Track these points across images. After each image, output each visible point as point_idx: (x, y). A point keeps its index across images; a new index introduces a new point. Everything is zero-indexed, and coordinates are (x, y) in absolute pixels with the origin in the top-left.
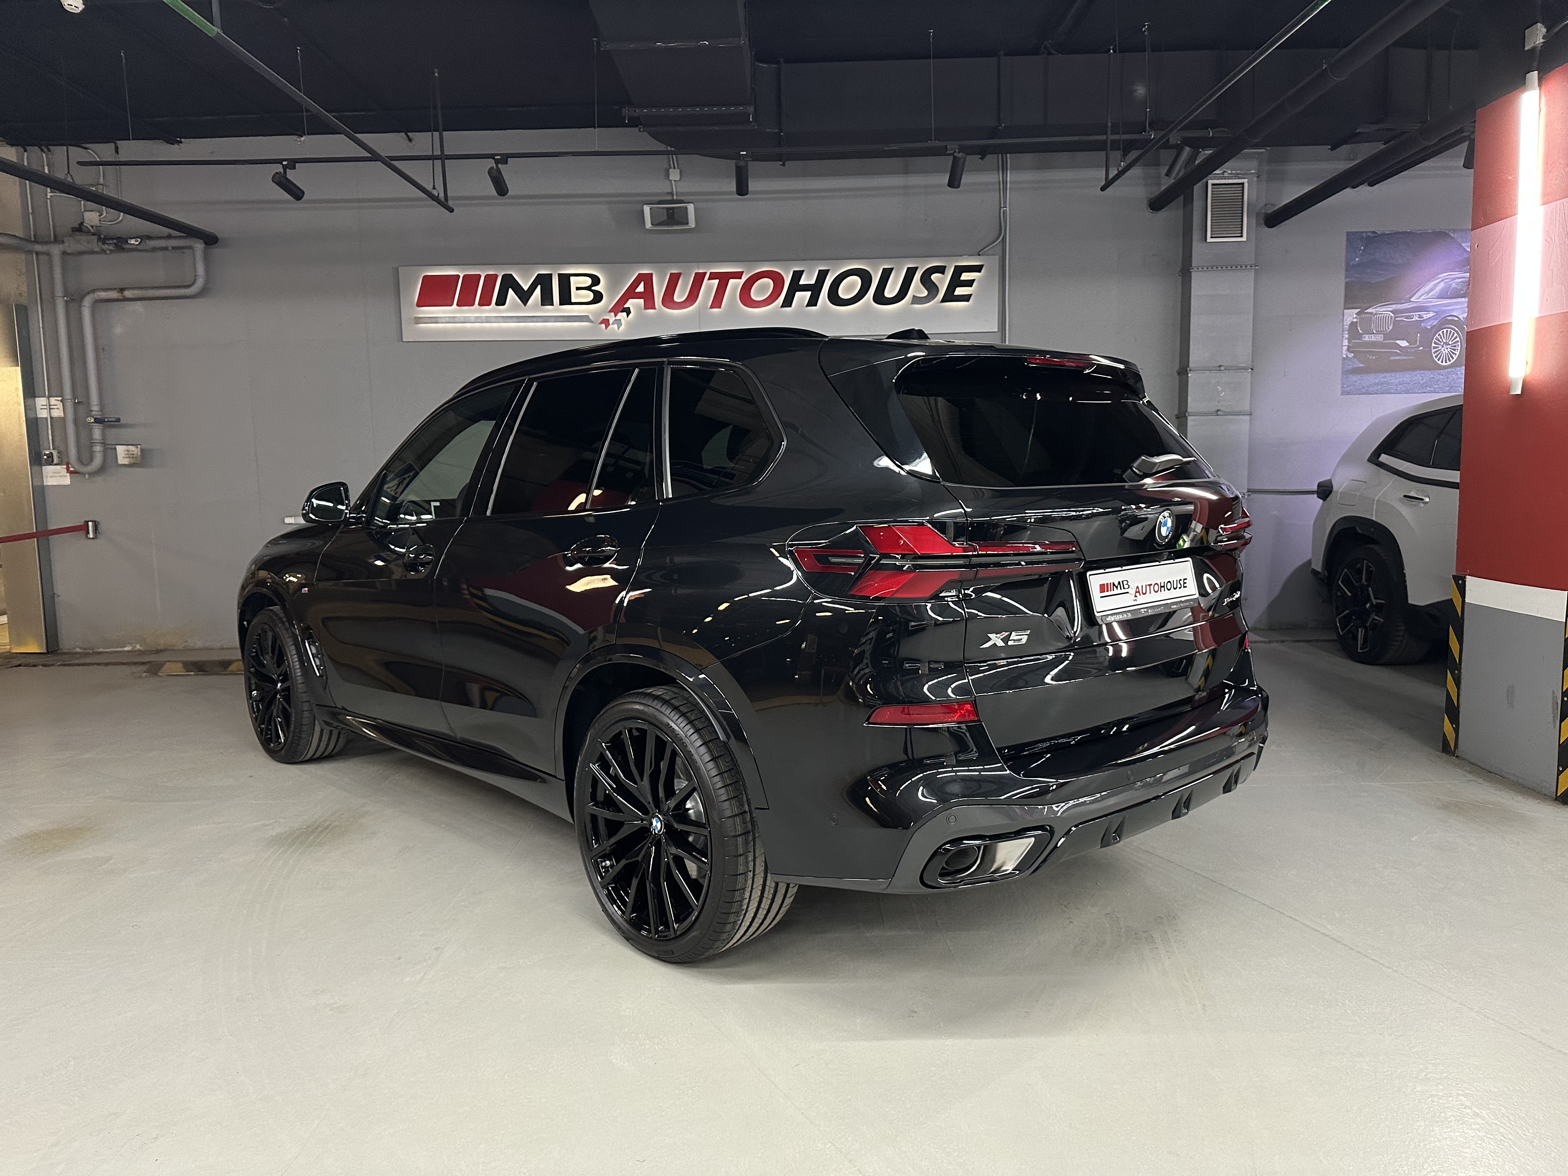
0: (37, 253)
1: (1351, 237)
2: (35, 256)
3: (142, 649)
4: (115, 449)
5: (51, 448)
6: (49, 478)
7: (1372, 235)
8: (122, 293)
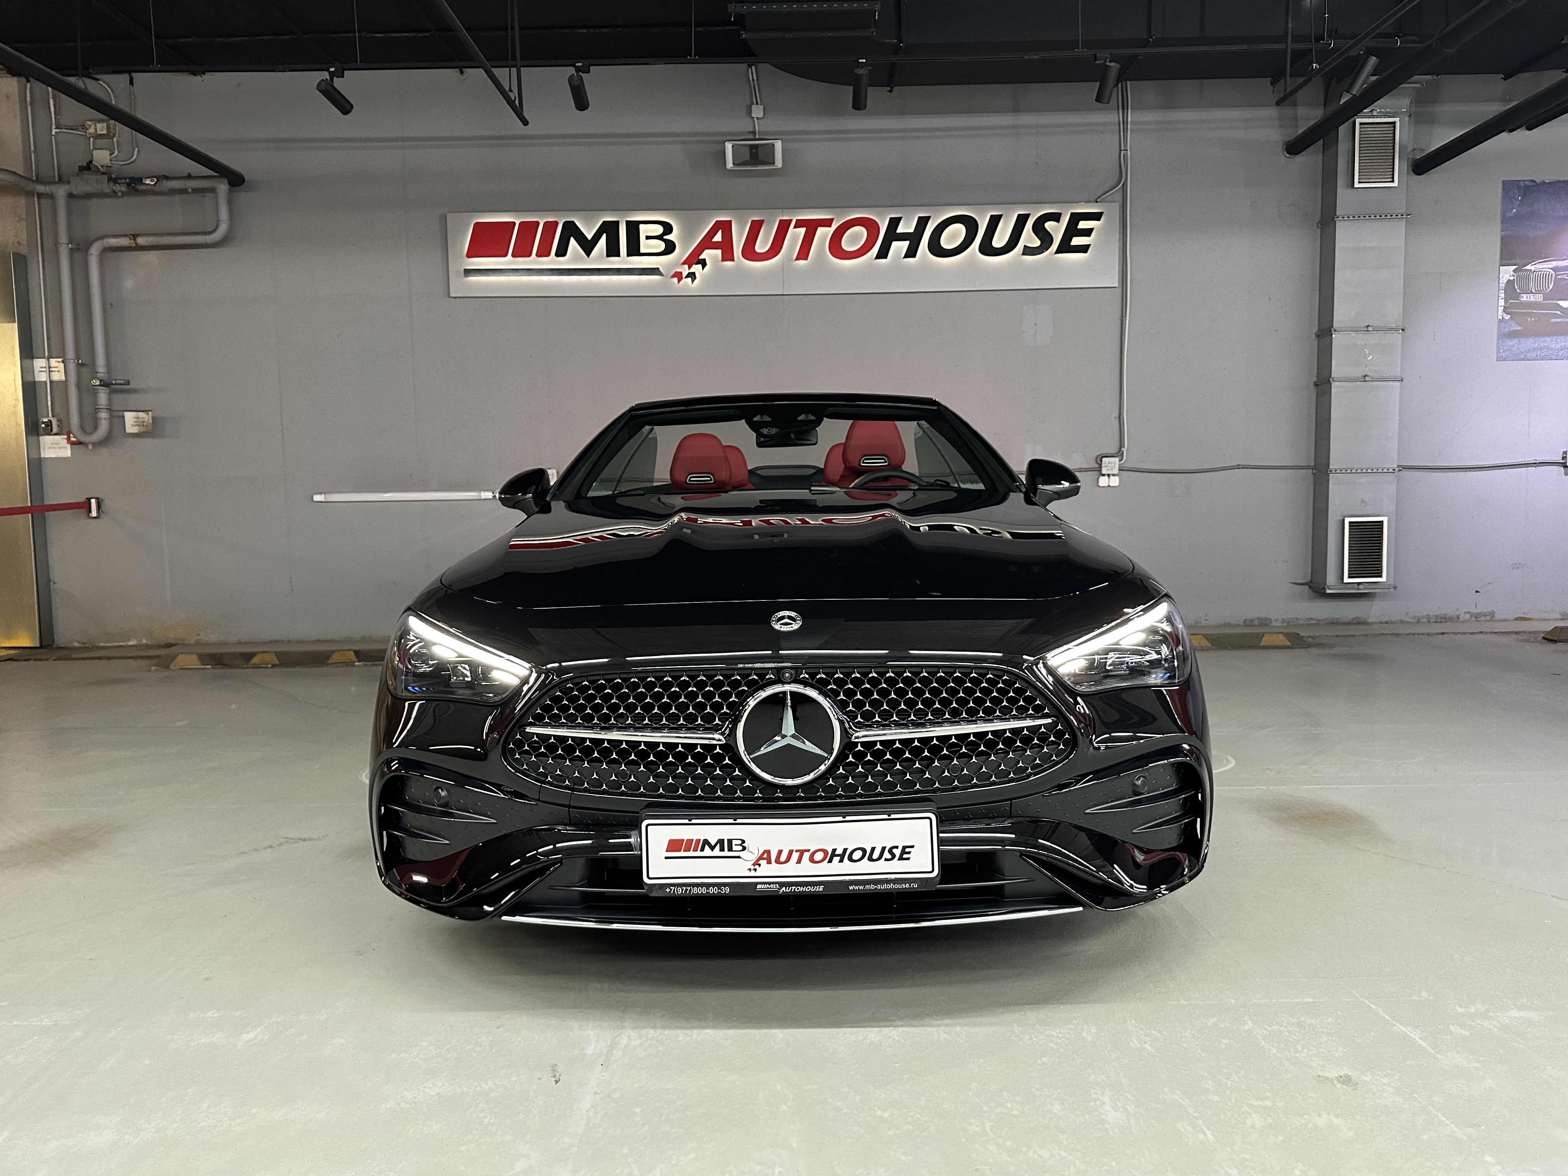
0: (40, 195)
1: (1508, 187)
2: (36, 199)
3: (149, 643)
4: (123, 417)
5: (50, 415)
6: (46, 448)
7: (1530, 184)
8: (135, 240)
